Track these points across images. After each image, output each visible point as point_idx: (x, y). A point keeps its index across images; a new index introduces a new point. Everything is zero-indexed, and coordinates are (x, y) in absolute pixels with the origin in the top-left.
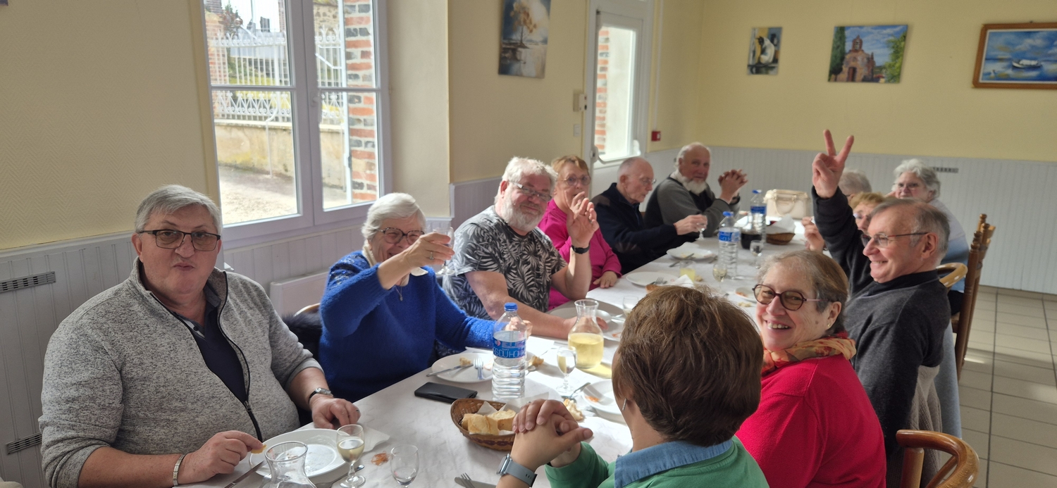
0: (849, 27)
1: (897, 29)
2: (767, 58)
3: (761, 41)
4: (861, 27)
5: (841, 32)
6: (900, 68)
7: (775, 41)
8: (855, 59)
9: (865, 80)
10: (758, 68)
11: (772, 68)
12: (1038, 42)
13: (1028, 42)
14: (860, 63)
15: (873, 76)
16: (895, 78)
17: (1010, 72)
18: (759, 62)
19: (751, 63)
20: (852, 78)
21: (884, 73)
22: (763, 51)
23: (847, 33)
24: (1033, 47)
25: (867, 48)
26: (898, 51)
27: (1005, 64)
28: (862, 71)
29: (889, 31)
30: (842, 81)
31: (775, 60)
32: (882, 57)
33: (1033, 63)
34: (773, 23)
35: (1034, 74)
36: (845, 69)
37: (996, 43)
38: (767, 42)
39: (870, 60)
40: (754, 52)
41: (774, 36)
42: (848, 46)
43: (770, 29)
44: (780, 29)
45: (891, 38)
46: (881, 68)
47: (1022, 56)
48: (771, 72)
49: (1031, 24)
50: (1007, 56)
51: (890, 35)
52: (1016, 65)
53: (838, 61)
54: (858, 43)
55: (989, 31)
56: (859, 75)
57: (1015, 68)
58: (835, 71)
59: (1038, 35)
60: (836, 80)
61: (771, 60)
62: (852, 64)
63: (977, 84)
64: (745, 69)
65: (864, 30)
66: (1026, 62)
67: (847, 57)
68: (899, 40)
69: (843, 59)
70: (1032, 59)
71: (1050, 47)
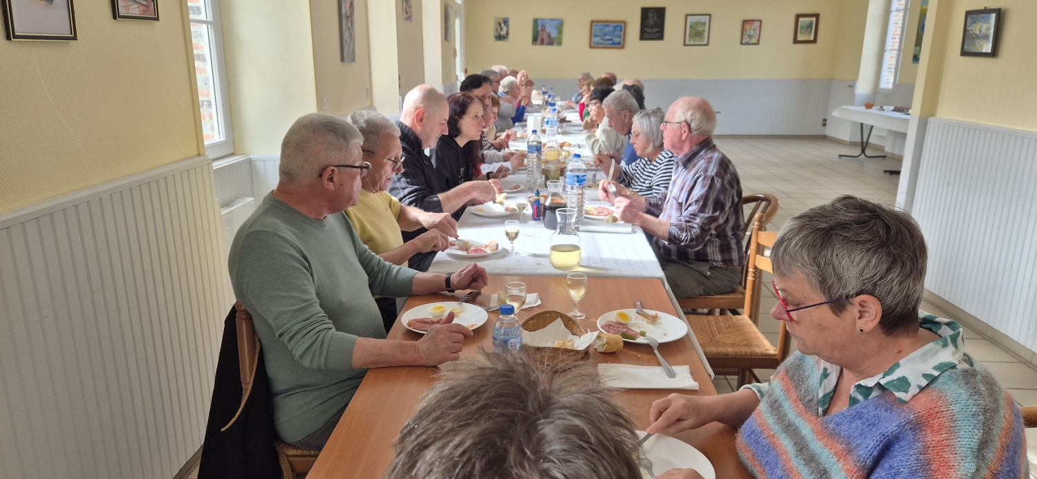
0: (539, 19)
1: (559, 21)
2: (503, 33)
3: (500, 24)
4: (544, 19)
5: (536, 21)
6: (561, 39)
7: (507, 25)
8: (543, 34)
10: (500, 38)
11: (506, 38)
12: (611, 29)
13: (607, 29)
14: (545, 36)
15: (551, 43)
16: (560, 43)
17: (602, 41)
18: (500, 35)
19: (496, 35)
20: (542, 43)
21: (556, 41)
22: (501, 29)
23: (539, 22)
24: (609, 31)
25: (548, 29)
26: (560, 31)
27: (600, 38)
28: (546, 40)
29: (555, 22)
30: (538, 44)
31: (507, 34)
32: (554, 34)
33: (610, 38)
34: (505, 15)
35: (610, 42)
36: (539, 39)
37: (596, 29)
38: (503, 25)
39: (549, 35)
40: (497, 30)
41: (506, 22)
42: (540, 28)
43: (504, 18)
44: (508, 19)
45: (557, 25)
46: (554, 39)
47: (605, 35)
49: (608, 21)
50: (600, 34)
52: (604, 38)
54: (543, 27)
55: (594, 24)
57: (604, 40)
58: (535, 40)
59: (610, 26)
60: (535, 44)
61: (505, 34)
62: (542, 37)
63: (591, 47)
64: (493, 38)
66: (607, 37)
67: (540, 33)
68: (560, 25)
69: (537, 34)
70: (609, 36)
71: (615, 31)
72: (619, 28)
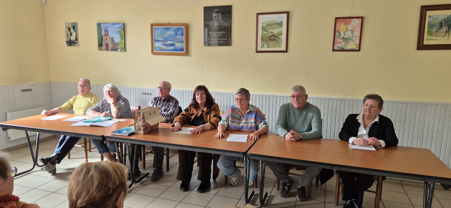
0: (102, 23)
1: (120, 25)
2: (73, 38)
3: (69, 29)
4: (106, 24)
5: (99, 25)
6: (125, 44)
7: (75, 29)
8: (106, 39)
9: (112, 50)
10: (70, 43)
12: (172, 32)
13: (168, 33)
14: (109, 41)
15: (115, 49)
16: (125, 49)
17: (164, 47)
18: (70, 40)
19: (67, 40)
20: (107, 49)
21: (119, 47)
22: (71, 35)
23: (102, 26)
24: (170, 35)
25: (111, 34)
26: (124, 37)
27: (162, 43)
29: (117, 26)
30: (104, 50)
31: (76, 39)
32: (117, 39)
33: (172, 43)
34: (73, 21)
35: (172, 48)
36: (104, 44)
37: (158, 33)
38: (72, 30)
39: (113, 40)
41: (74, 27)
43: (72, 23)
44: (76, 24)
46: (117, 44)
47: (166, 39)
48: (76, 45)
49: (169, 24)
50: (162, 39)
51: (118, 28)
52: (165, 43)
53: (101, 40)
54: (106, 31)
55: (154, 27)
56: (110, 48)
57: (165, 45)
58: (100, 45)
59: (171, 29)
60: (101, 50)
61: (75, 39)
62: (106, 42)
63: (153, 53)
64: (65, 44)
65: (107, 25)
66: (169, 42)
67: (104, 38)
68: (123, 30)
69: (102, 39)
70: (171, 41)
71: (176, 35)
72: (180, 32)
